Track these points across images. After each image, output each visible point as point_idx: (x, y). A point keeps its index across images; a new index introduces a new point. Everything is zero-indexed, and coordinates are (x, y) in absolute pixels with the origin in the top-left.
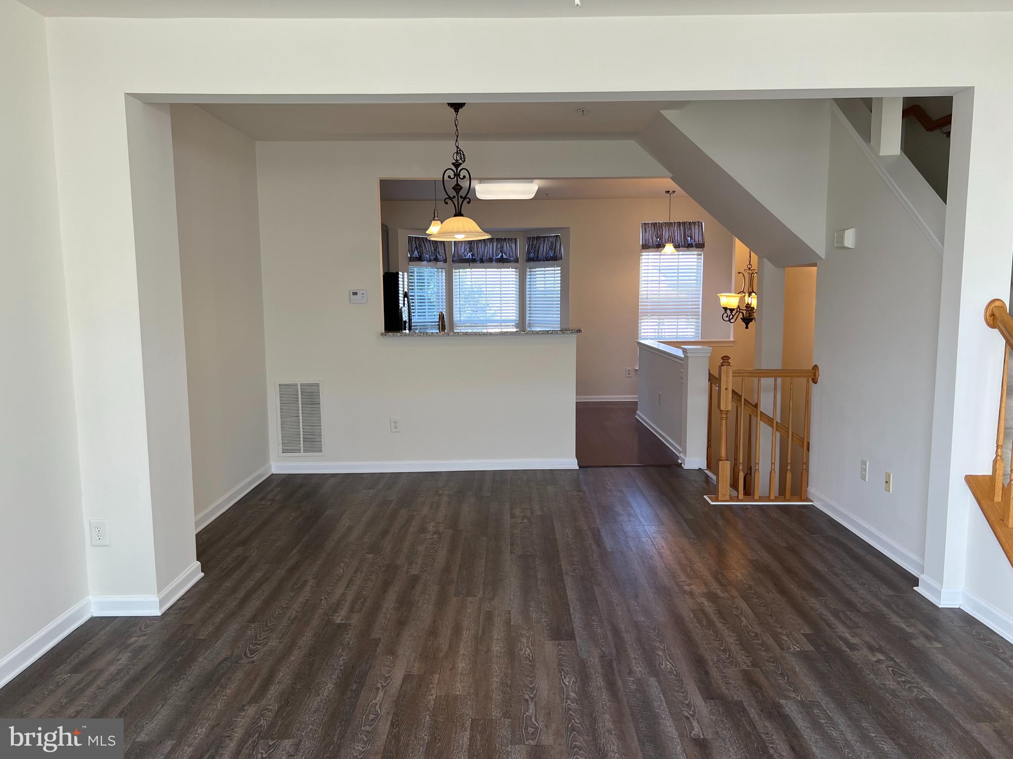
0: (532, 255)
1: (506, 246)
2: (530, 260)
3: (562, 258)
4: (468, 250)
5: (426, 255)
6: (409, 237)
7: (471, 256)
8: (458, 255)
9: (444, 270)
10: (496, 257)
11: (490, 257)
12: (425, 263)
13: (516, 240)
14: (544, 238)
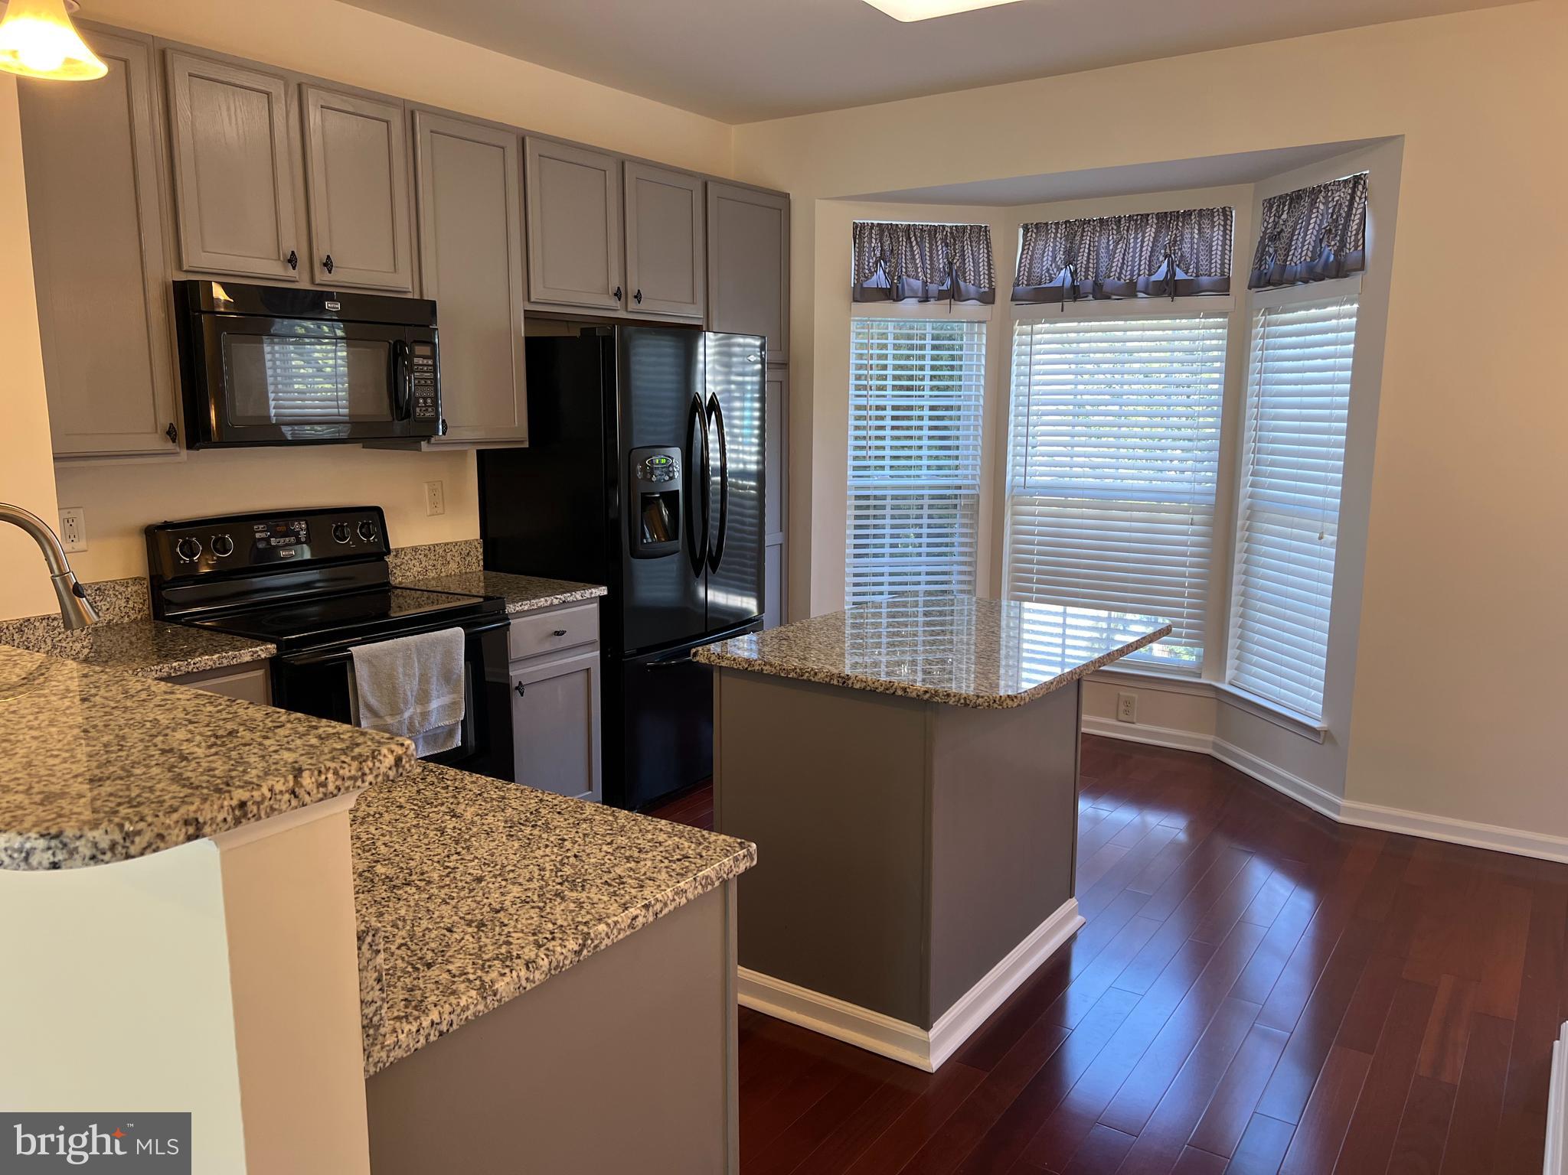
0: (1270, 265)
1: (1191, 235)
2: (1262, 280)
3: (1362, 266)
4: (1060, 256)
5: (911, 280)
6: (855, 226)
7: (1069, 278)
8: (1029, 277)
9: (984, 326)
10: (1153, 278)
11: (1131, 280)
12: (910, 305)
13: (1226, 213)
14: (1315, 192)
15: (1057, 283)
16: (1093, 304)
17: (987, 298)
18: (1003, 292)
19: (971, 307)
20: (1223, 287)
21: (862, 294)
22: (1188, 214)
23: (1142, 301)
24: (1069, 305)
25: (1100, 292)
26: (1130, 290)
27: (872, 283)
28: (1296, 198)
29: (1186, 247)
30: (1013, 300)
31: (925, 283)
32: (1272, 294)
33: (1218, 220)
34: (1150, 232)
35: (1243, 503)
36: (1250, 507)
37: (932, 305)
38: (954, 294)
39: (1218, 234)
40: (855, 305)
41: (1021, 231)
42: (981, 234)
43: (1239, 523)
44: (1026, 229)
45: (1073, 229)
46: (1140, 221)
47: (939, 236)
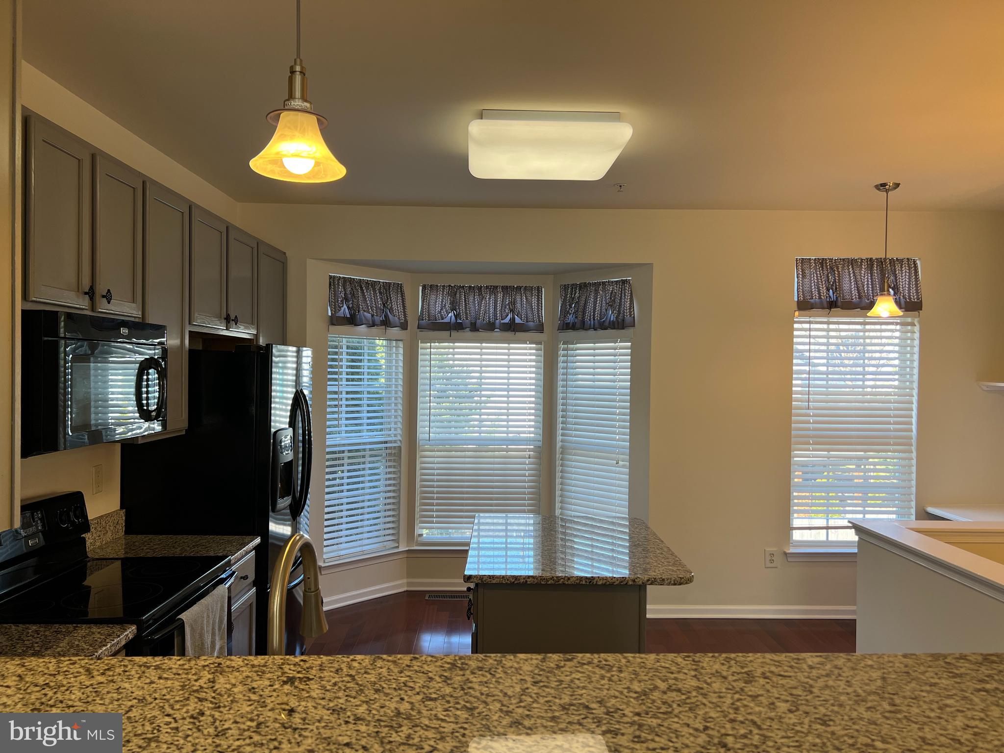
0: (570, 318)
1: (521, 301)
2: (566, 327)
3: (634, 326)
4: (448, 306)
5: (365, 313)
6: (331, 277)
7: (453, 318)
8: (429, 315)
9: (401, 344)
10: (502, 321)
11: (489, 321)
12: (363, 328)
13: (539, 290)
14: (597, 285)
15: (446, 320)
16: (468, 333)
17: (404, 326)
18: (412, 323)
19: (395, 331)
20: (540, 328)
21: (335, 321)
22: (519, 288)
23: (497, 333)
24: (454, 333)
25: (474, 328)
26: (491, 327)
27: (340, 314)
28: (583, 286)
29: (518, 305)
30: (418, 328)
31: (373, 316)
32: (571, 334)
33: (535, 292)
34: (500, 296)
35: (559, 445)
36: (562, 447)
37: (374, 330)
38: (386, 323)
39: (534, 301)
40: (332, 328)
41: (421, 288)
42: (399, 288)
43: (557, 456)
44: (424, 287)
45: (453, 291)
46: (493, 289)
47: (377, 288)
